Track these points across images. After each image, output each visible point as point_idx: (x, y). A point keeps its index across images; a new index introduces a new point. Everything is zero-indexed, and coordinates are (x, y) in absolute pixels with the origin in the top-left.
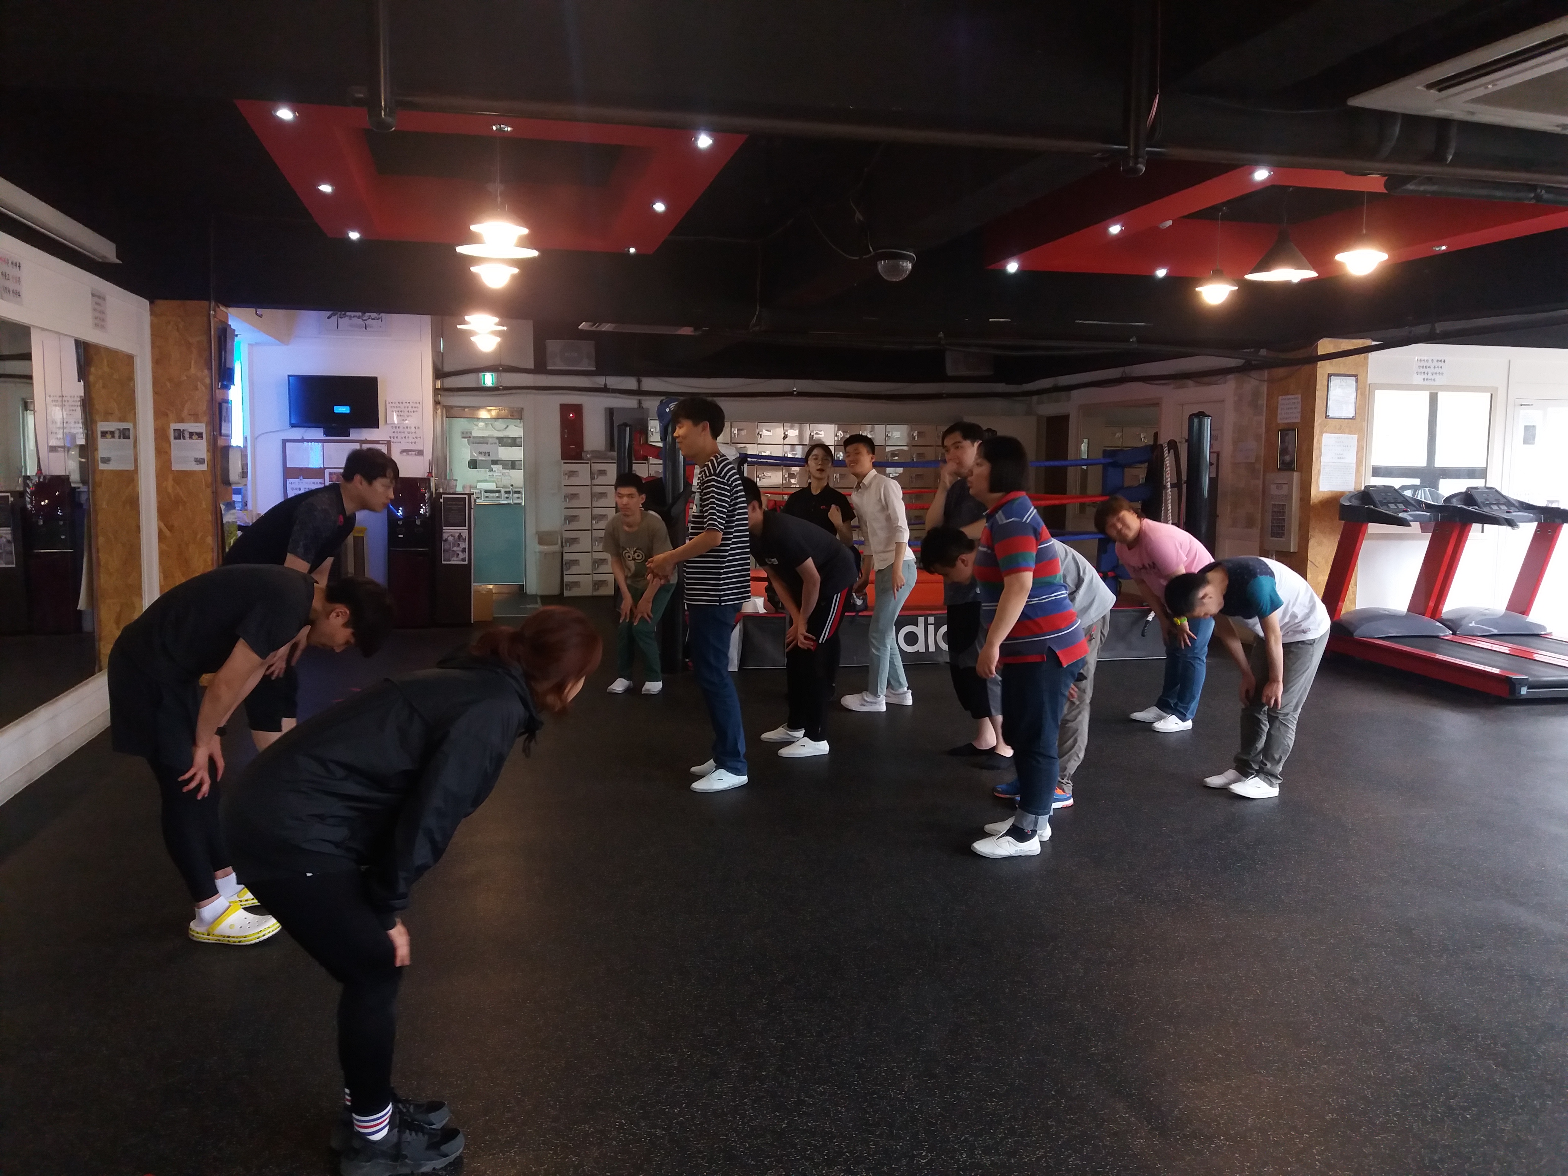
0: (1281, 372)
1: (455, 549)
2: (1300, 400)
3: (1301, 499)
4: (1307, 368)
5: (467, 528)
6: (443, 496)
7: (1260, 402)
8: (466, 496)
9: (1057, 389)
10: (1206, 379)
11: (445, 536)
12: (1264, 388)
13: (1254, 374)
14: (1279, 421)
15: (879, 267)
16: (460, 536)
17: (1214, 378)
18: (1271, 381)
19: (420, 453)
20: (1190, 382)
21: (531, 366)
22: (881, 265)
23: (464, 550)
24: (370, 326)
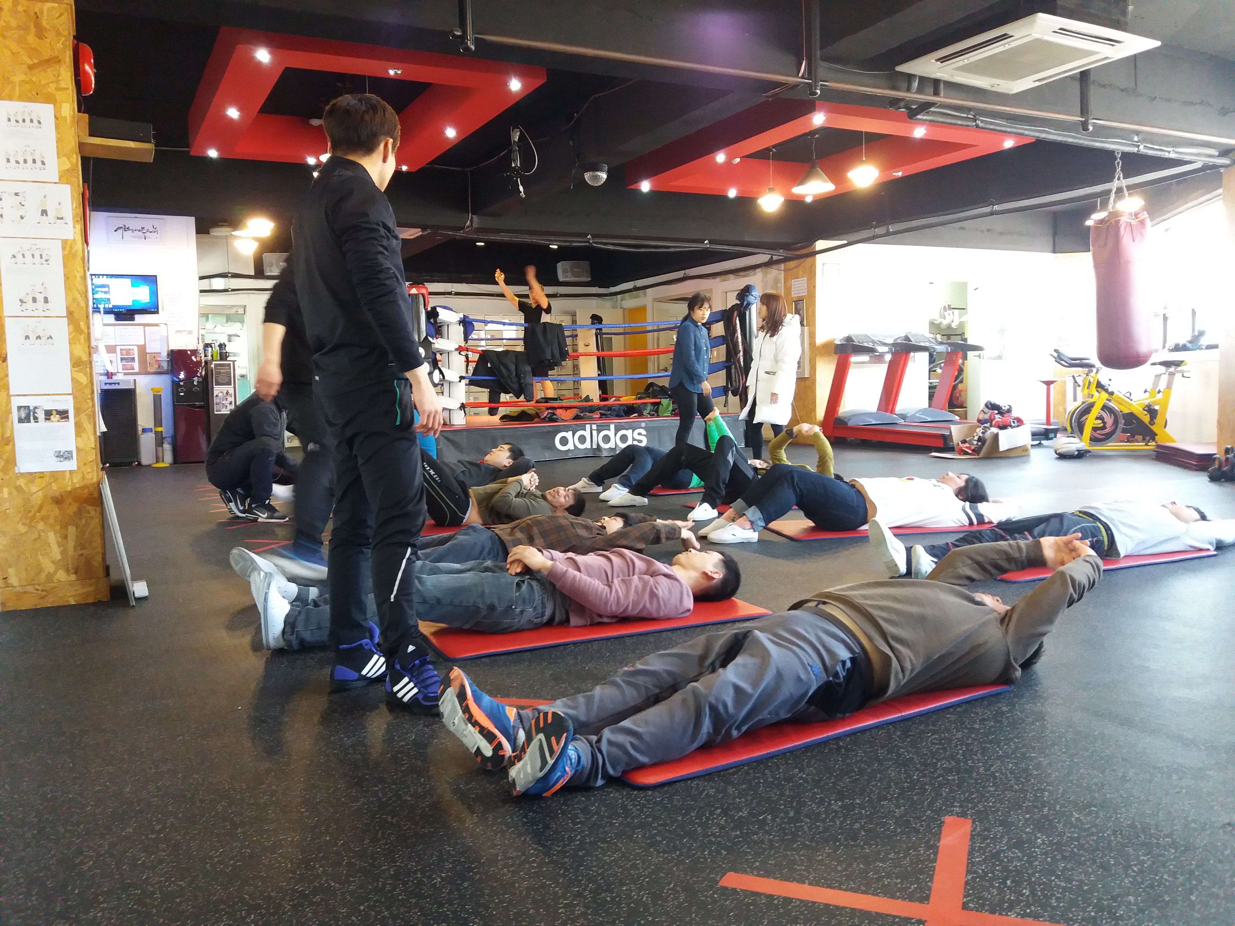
0: (792, 264)
1: (224, 402)
2: (806, 281)
3: (810, 344)
4: (809, 260)
5: (232, 386)
6: (214, 362)
7: (779, 285)
8: (231, 363)
9: (636, 289)
10: (742, 274)
11: (215, 393)
12: (782, 276)
13: (775, 267)
14: (793, 296)
16: (227, 393)
17: (747, 272)
18: (785, 270)
19: (190, 332)
20: (731, 276)
21: (253, 274)
23: (231, 403)
24: (150, 238)
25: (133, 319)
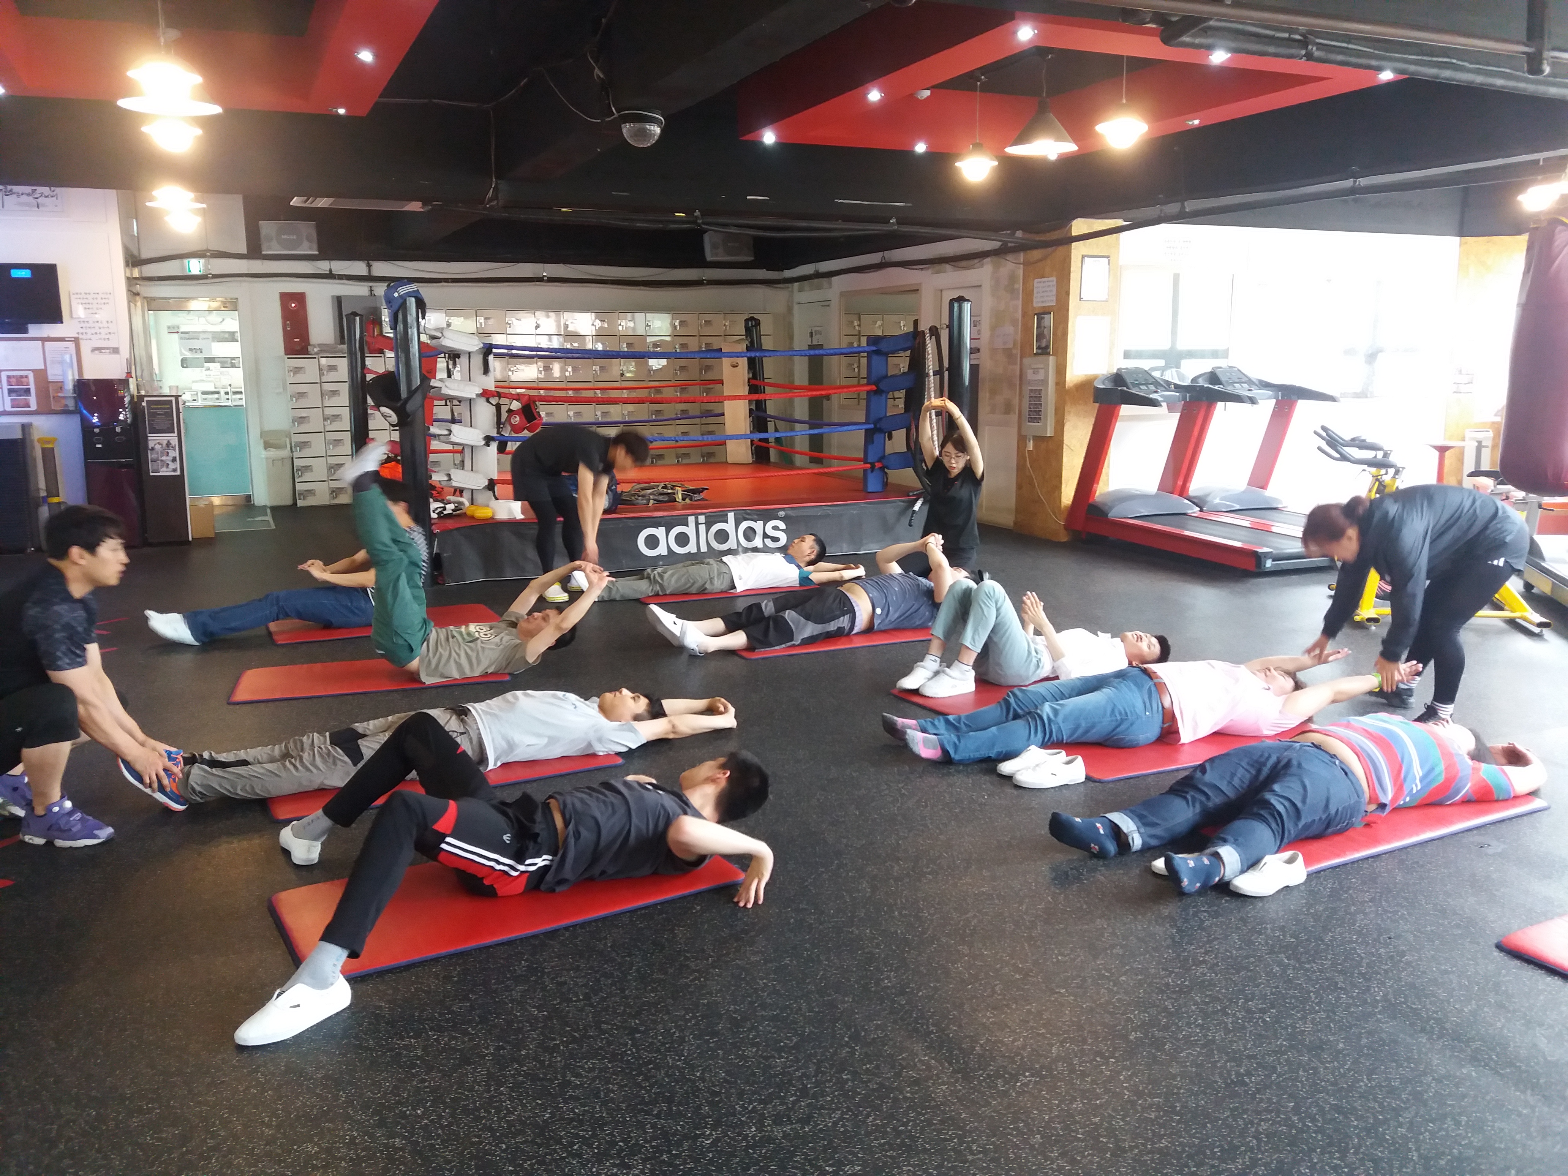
0: (1036, 254)
1: (164, 458)
2: (1055, 283)
3: (1057, 384)
4: (1061, 249)
5: (176, 434)
6: (146, 399)
7: (1016, 286)
8: (173, 399)
9: (818, 275)
10: (964, 263)
11: (151, 444)
12: (1020, 272)
13: (1010, 257)
14: (1035, 305)
15: (624, 131)
16: (168, 444)
17: (971, 262)
18: (1026, 264)
19: (116, 351)
20: (948, 267)
21: (244, 251)
22: (627, 129)
23: (174, 460)
24: (44, 205)
25: (26, 331)
